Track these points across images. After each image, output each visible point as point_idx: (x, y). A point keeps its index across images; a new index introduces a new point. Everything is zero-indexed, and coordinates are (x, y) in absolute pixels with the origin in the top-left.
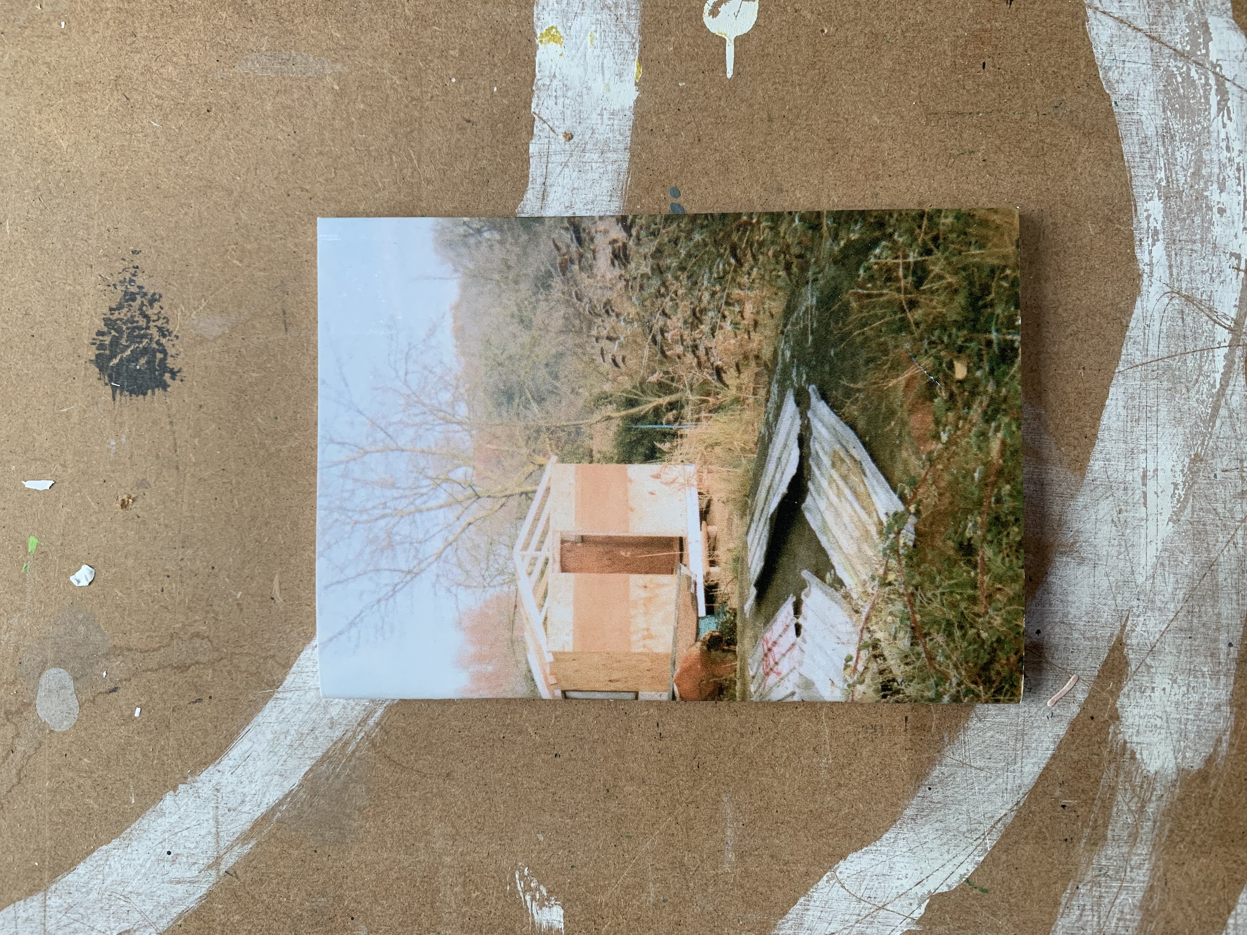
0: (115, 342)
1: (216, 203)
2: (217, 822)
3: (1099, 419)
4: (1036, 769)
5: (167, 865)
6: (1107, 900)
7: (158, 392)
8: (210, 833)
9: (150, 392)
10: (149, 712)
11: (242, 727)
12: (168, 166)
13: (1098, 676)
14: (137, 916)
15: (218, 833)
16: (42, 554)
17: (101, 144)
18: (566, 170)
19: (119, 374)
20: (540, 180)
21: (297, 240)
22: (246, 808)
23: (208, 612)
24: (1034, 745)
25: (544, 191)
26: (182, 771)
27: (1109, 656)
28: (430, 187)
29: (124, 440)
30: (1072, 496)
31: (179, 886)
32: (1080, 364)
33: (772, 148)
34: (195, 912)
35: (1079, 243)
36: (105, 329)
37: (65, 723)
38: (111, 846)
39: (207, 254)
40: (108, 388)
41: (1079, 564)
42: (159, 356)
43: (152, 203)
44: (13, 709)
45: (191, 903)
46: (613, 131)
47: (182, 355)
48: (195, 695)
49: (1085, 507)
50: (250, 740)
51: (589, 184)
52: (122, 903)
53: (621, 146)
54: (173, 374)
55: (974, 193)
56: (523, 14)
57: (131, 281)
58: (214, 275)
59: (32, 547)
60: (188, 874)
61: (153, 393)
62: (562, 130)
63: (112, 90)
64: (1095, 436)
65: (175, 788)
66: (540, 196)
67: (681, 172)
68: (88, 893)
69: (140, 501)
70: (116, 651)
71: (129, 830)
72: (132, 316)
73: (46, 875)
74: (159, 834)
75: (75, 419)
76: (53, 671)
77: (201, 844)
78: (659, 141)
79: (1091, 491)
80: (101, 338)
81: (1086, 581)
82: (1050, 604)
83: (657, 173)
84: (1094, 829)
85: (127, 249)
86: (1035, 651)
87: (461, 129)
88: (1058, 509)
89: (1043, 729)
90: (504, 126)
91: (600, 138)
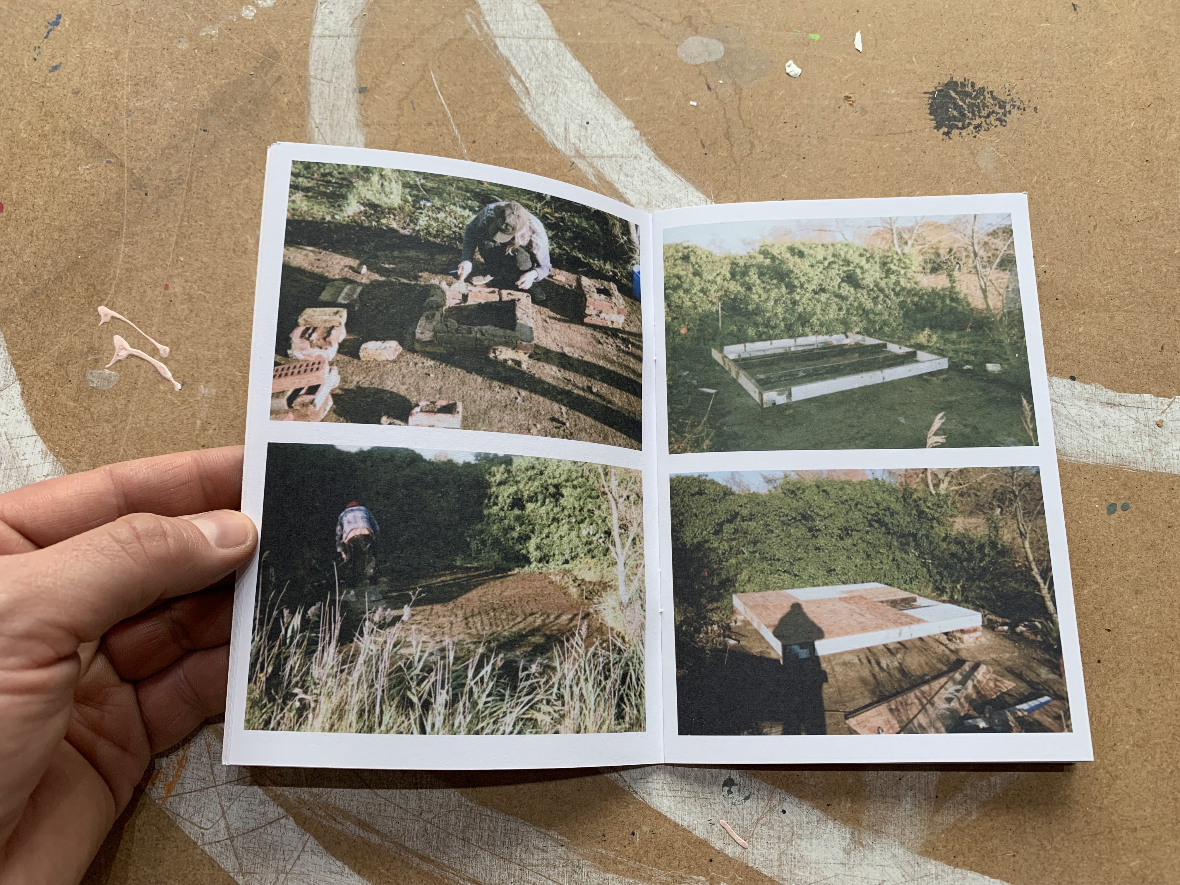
0: (968, 95)
1: (1079, 165)
2: (611, 157)
3: (971, 869)
4: (665, 809)
5: (579, 122)
6: (551, 872)
7: (933, 123)
8: (603, 151)
9: (933, 117)
10: (694, 111)
11: (684, 176)
12: (1102, 132)
13: (747, 867)
14: (540, 100)
15: (603, 157)
16: (808, 43)
17: (1113, 87)
18: (1133, 422)
19: (944, 96)
20: (1123, 401)
21: (1056, 222)
22: (622, 178)
23: (770, 153)
24: (686, 807)
26: (650, 133)
27: (765, 876)
28: (1107, 319)
29: (895, 99)
30: (902, 844)
31: (563, 128)
32: (1017, 852)
33: (1170, 586)
34: (543, 140)
35: (1122, 852)
36: (976, 88)
37: (684, 55)
38: (593, 83)
39: (1039, 158)
40: (933, 89)
41: (844, 850)
42: (960, 125)
43: (1073, 121)
44: (693, 21)
45: (550, 137)
46: (1168, 459)
47: (961, 140)
48: (707, 143)
49: (894, 856)
50: (674, 181)
51: (1124, 439)
52: (550, 90)
53: (1157, 465)
54: (947, 134)
55: (1153, 757)
57: (1014, 106)
58: (1024, 163)
59: (812, 36)
60: (572, 136)
61: (932, 120)
62: (1164, 419)
63: (1154, 95)
64: (956, 866)
65: (636, 128)
66: (1110, 402)
67: (1142, 512)
68: (557, 68)
69: (851, 109)
70: (738, 91)
71: (605, 96)
72: (988, 107)
73: (571, 40)
74: (602, 116)
75: (908, 66)
76: (722, 48)
77: (595, 146)
78: (1165, 495)
79: (909, 862)
80: (970, 85)
81: (830, 856)
82: (808, 823)
83: (1139, 493)
84: (613, 861)
85: (1038, 103)
86: (768, 808)
87: (1156, 342)
88: (891, 829)
89: (700, 815)
90: (1162, 375)
91: (1162, 449)
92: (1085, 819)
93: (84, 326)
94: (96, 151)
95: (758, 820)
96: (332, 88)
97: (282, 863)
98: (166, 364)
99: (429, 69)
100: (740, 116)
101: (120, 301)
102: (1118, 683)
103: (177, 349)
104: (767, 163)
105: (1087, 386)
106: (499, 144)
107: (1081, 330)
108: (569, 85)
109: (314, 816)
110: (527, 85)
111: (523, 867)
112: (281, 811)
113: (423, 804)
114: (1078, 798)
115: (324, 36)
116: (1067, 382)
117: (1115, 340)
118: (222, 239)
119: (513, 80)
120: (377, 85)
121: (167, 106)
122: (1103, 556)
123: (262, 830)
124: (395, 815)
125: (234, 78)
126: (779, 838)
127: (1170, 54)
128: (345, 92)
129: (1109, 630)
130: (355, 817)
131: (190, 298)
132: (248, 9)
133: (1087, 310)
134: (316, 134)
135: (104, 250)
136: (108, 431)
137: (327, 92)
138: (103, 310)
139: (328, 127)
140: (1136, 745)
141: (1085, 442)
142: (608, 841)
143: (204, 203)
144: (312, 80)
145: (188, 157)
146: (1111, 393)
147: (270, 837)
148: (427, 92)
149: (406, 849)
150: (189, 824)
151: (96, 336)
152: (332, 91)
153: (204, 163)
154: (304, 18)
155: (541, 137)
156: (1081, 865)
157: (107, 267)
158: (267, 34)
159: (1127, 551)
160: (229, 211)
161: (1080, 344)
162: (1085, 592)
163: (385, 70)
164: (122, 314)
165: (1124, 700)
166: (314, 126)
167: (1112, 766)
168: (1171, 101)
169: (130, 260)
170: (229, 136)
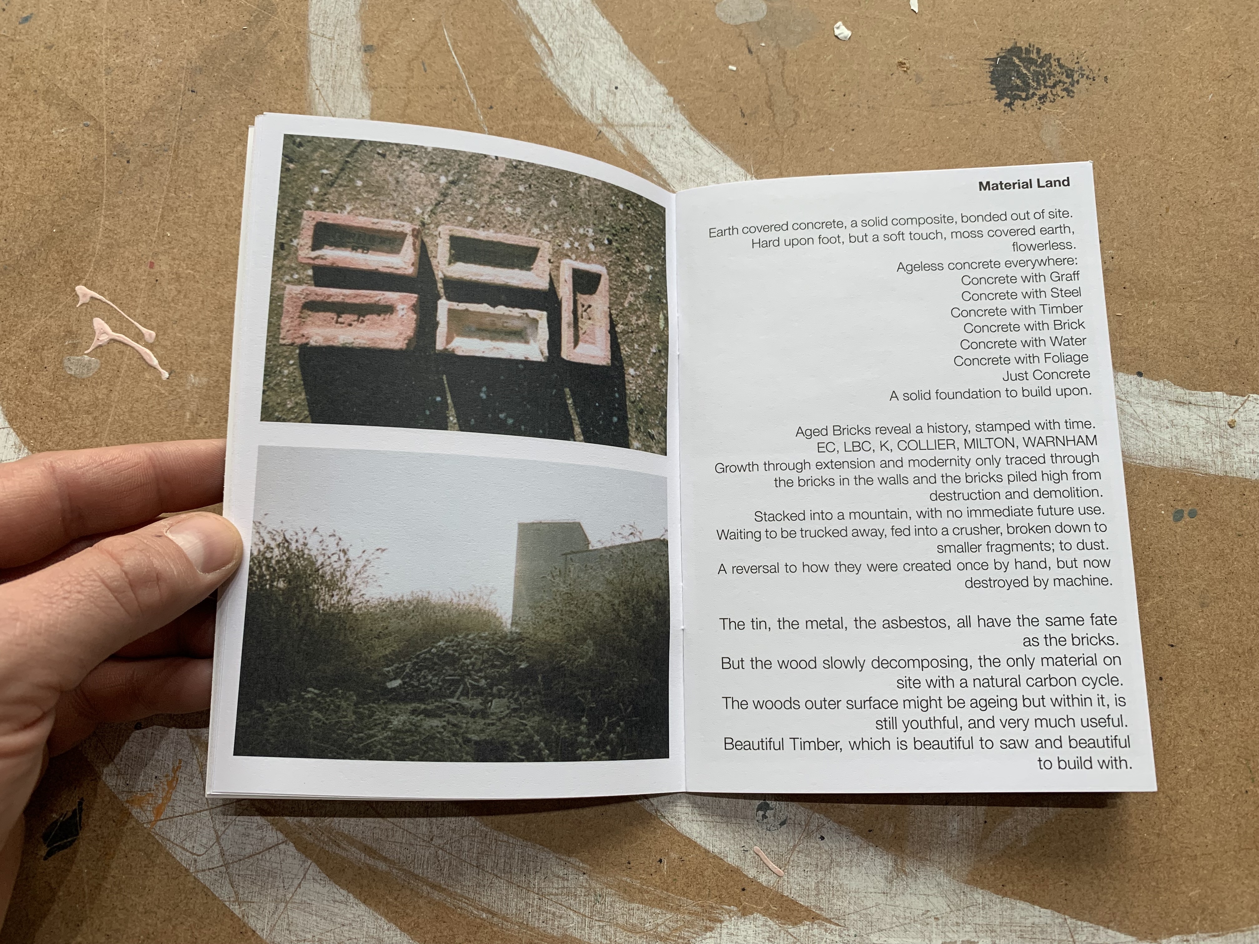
0: (1032, 62)
1: (1151, 141)
2: (642, 126)
3: (1021, 898)
4: (695, 835)
5: (607, 86)
6: (572, 902)
7: (994, 93)
8: (633, 119)
9: (994, 86)
10: (733, 77)
11: (722, 147)
12: (1177, 105)
13: (782, 896)
14: (565, 62)
15: (633, 126)
16: (859, 3)
17: (1191, 56)
18: (1203, 422)
19: (1007, 63)
20: (1193, 399)
21: (1125, 203)
22: (654, 148)
23: (816, 125)
24: (717, 833)
25: (1184, 403)
26: (684, 100)
27: (801, 906)
28: (1178, 310)
29: (954, 66)
30: (948, 872)
31: (589, 94)
32: (1070, 880)
33: (1239, 599)
34: (567, 106)
35: (1180, 881)
36: (1042, 55)
37: (722, 14)
38: (622, 44)
39: (1109, 133)
40: (995, 56)
41: (886, 878)
43: (1147, 93)
45: (575, 103)
46: (1240, 462)
47: (1024, 112)
48: (747, 113)
49: (939, 884)
50: (711, 154)
51: (1193, 440)
52: (575, 51)
53: (1228, 469)
54: (1010, 105)
55: (1216, 781)
57: (1083, 75)
58: (1092, 138)
60: (599, 101)
61: (993, 89)
62: (1237, 419)
63: (1234, 65)
64: (1005, 895)
65: (670, 94)
66: (1179, 400)
67: (1210, 519)
68: (584, 26)
69: (905, 76)
70: (782, 54)
71: (635, 58)
72: (1054, 76)
74: (633, 80)
75: (968, 30)
76: (764, 6)
77: (624, 113)
78: (1235, 501)
79: (954, 890)
80: (1035, 51)
81: (870, 885)
82: (848, 850)
83: (1208, 498)
84: (639, 890)
85: (1108, 73)
86: (805, 834)
87: (1229, 336)
88: (936, 857)
89: (732, 841)
90: (1235, 372)
91: (1234, 451)
92: (1143, 846)
93: (60, 307)
94: (72, 113)
95: (795, 846)
96: (335, 46)
97: (281, 891)
98: (151, 350)
99: (441, 26)
100: (784, 82)
101: (100, 280)
102: (1180, 702)
103: (164, 334)
104: (813, 134)
105: (1155, 383)
106: (519, 110)
107: (1150, 321)
108: (597, 46)
109: (316, 842)
110: (550, 45)
111: (542, 896)
112: (281, 836)
113: (434, 828)
114: (1135, 824)
116: (1134, 378)
117: (1186, 332)
118: (214, 213)
119: (534, 40)
120: (384, 43)
121: (150, 63)
122: (1168, 566)
123: (260, 857)
124: (404, 841)
125: (224, 33)
126: (817, 865)
127: (1253, 20)
128: (349, 50)
129: (1172, 646)
130: (361, 843)
131: (178, 277)
133: (1156, 300)
134: (317, 96)
135: (81, 223)
136: (88, 423)
137: (328, 50)
138: (81, 289)
139: (330, 89)
140: (1197, 767)
141: (1151, 443)
142: (633, 869)
143: (192, 172)
144: (313, 37)
145: (175, 120)
146: (1180, 391)
147: (268, 864)
148: (439, 52)
149: (416, 877)
150: (180, 850)
151: (73, 319)
152: (334, 49)
153: (192, 128)
155: (565, 103)
156: (1137, 895)
157: (86, 242)
159: (1193, 560)
160: (221, 181)
161: (1148, 337)
162: (1148, 604)
163: (394, 27)
164: (102, 294)
165: (1187, 720)
166: (314, 88)
167: (1172, 790)
168: (1252, 71)
169: (111, 234)
170: (220, 98)
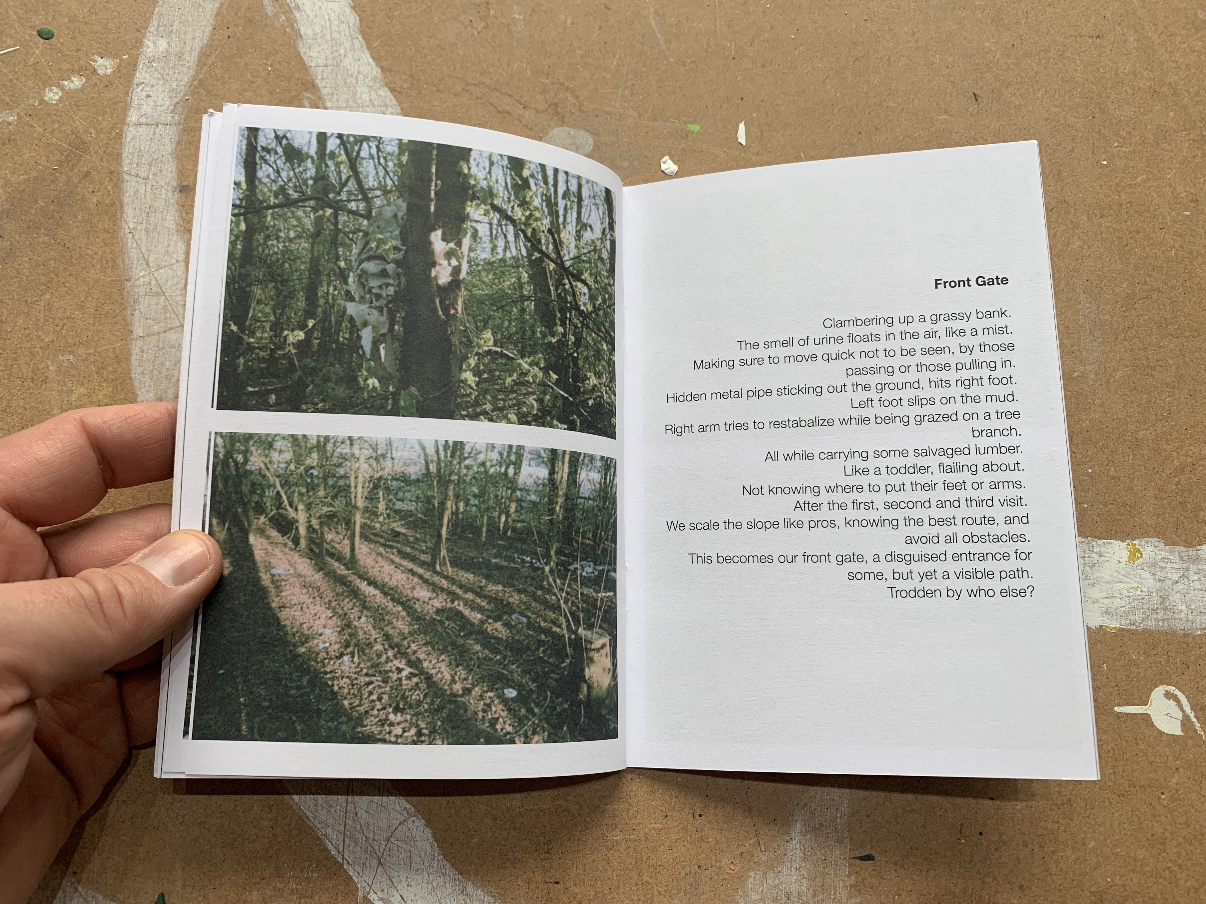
16: (687, 135)
44: (559, 109)
56: (1150, 529)
59: (691, 127)
76: (591, 141)
96: (149, 186)
115: (140, 124)
125: (34, 174)
128: (164, 191)
132: (51, 91)
134: (130, 240)
137: (142, 191)
139: (143, 232)
144: (126, 177)
152: (148, 190)
154: (116, 103)
158: (74, 121)
165: (1006, 876)
166: (127, 231)
170: (28, 243)
